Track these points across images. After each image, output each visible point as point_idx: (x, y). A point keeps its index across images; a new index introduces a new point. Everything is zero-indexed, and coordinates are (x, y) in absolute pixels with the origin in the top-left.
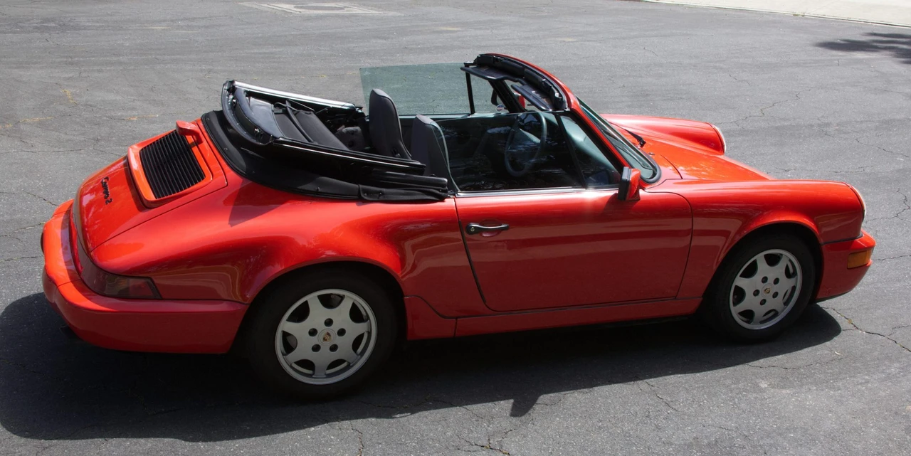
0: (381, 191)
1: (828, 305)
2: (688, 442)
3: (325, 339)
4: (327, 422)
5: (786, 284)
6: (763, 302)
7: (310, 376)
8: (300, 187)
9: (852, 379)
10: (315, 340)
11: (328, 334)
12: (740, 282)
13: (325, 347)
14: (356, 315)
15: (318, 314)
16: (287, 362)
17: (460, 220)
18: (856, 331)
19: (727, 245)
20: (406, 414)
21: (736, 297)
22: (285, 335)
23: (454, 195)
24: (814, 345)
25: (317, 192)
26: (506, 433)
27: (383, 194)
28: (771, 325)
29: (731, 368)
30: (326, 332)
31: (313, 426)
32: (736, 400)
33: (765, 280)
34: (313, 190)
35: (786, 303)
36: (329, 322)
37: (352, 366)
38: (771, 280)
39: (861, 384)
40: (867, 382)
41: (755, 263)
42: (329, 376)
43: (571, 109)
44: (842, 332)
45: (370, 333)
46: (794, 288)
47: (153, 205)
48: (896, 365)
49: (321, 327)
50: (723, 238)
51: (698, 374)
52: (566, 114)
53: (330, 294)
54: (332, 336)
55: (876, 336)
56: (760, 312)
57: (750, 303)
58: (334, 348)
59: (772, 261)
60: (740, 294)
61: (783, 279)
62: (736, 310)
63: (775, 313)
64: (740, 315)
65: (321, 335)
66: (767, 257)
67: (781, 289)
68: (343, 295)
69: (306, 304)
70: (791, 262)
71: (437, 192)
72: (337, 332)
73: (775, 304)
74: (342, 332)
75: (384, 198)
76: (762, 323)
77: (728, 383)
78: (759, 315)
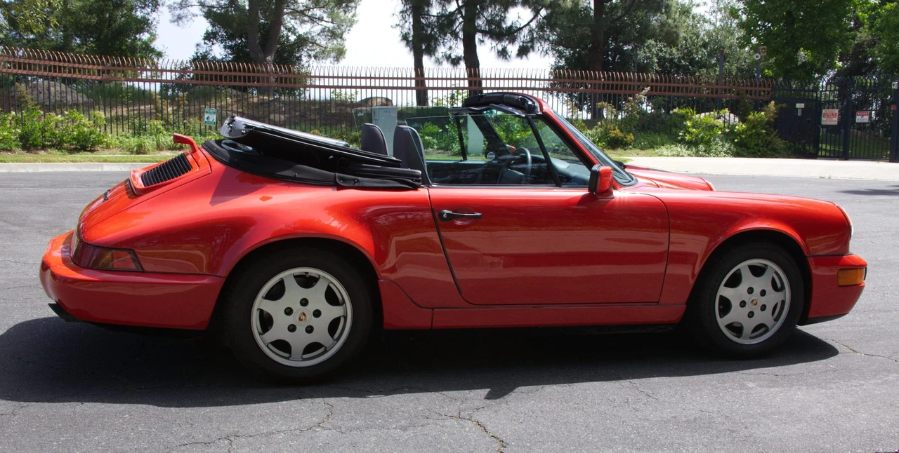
0: (356, 179)
3: (300, 319)
4: (300, 398)
5: (773, 298)
6: (751, 315)
7: (287, 358)
8: (278, 173)
10: (291, 320)
11: (304, 314)
12: (724, 291)
13: (301, 328)
14: (331, 299)
15: (293, 293)
16: (263, 341)
17: (433, 206)
18: (853, 354)
20: (379, 396)
21: (721, 307)
22: (261, 312)
23: (426, 186)
25: (295, 178)
26: (478, 409)
27: (358, 181)
28: (762, 340)
29: (719, 374)
30: (301, 312)
33: (751, 290)
34: (291, 175)
35: (776, 320)
36: (304, 302)
37: (330, 350)
38: (757, 291)
41: (739, 272)
42: (306, 359)
43: (543, 113)
44: (839, 354)
45: (345, 318)
46: (783, 302)
49: (296, 307)
51: (684, 378)
52: (539, 117)
53: (307, 273)
54: (308, 317)
55: (874, 357)
56: (748, 325)
57: (736, 315)
58: (310, 330)
59: (757, 271)
60: (726, 304)
61: (770, 291)
62: (723, 322)
63: (765, 329)
64: (728, 328)
65: (296, 315)
66: (751, 267)
67: (770, 301)
68: (319, 276)
69: (282, 282)
70: (776, 274)
71: (412, 182)
72: (312, 312)
73: (763, 318)
74: (317, 314)
75: (359, 184)
76: (752, 337)
77: (714, 383)
78: (748, 330)
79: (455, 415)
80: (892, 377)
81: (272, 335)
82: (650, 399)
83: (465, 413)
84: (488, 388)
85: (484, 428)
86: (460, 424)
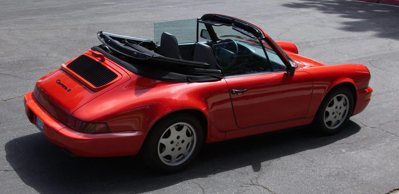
0: (196, 77)
1: (353, 118)
2: (328, 175)
3: (177, 145)
4: (181, 181)
5: (344, 108)
6: (335, 117)
7: (169, 162)
8: (163, 78)
9: (375, 145)
10: (173, 146)
11: (178, 143)
12: (328, 109)
13: (176, 149)
14: (188, 134)
15: (174, 133)
16: (161, 156)
17: (229, 88)
18: (366, 127)
20: (212, 175)
21: (326, 116)
22: (161, 144)
23: (224, 77)
24: (354, 134)
25: (170, 79)
26: (257, 179)
27: (197, 78)
28: (338, 126)
29: (328, 145)
30: (177, 142)
31: (177, 183)
32: (337, 157)
33: (336, 107)
34: (168, 78)
35: (343, 117)
36: (178, 137)
37: (186, 156)
38: (338, 108)
39: (379, 147)
40: (381, 146)
41: (333, 101)
42: (177, 162)
43: (265, 37)
44: (362, 128)
45: (193, 142)
46: (346, 110)
47: (97, 90)
48: (387, 139)
49: (175, 140)
50: (324, 90)
51: (317, 149)
52: (263, 39)
53: (179, 125)
54: (179, 144)
55: (374, 128)
56: (334, 121)
57: (331, 118)
58: (180, 149)
59: (339, 99)
60: (327, 114)
61: (343, 106)
62: (326, 121)
63: (339, 121)
64: (327, 123)
65: (175, 143)
66: (337, 97)
67: (342, 111)
68: (184, 125)
69: (169, 130)
70: (345, 99)
71: (218, 76)
72: (181, 141)
73: (339, 117)
74: (183, 141)
75: (198, 80)
76: (335, 126)
77: (330, 151)
78: (333, 123)
79: (251, 183)
81: (165, 153)
82: (314, 164)
83: (254, 182)
84: (250, 165)
85: (268, 189)
86: (257, 189)
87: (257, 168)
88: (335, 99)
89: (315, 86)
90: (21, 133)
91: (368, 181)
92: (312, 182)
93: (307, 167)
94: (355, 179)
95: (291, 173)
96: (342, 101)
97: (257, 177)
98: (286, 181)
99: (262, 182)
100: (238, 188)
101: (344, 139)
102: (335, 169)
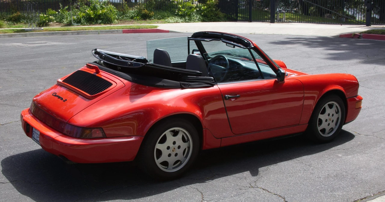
1: (345, 127)
2: (326, 176)
3: (173, 151)
5: (336, 116)
6: (329, 124)
7: (167, 169)
8: (156, 84)
9: (370, 150)
10: (169, 152)
11: (174, 148)
12: (321, 116)
13: (173, 154)
14: (184, 140)
15: (170, 139)
16: (158, 162)
17: (221, 95)
18: (360, 135)
19: (315, 102)
20: (210, 181)
21: (319, 123)
22: (158, 150)
23: (216, 84)
25: (164, 86)
26: (255, 182)
27: (190, 85)
28: (334, 133)
29: (324, 151)
30: (173, 147)
32: (334, 161)
33: (329, 115)
34: (162, 85)
35: (336, 124)
36: (174, 143)
37: (183, 163)
38: (331, 115)
39: (374, 151)
40: (376, 150)
41: (325, 108)
42: (174, 168)
43: (254, 46)
44: (355, 136)
45: (189, 148)
46: (338, 118)
47: (92, 98)
48: (382, 144)
49: (171, 145)
52: (252, 48)
53: (175, 130)
54: (176, 149)
55: (368, 136)
56: (328, 129)
57: (324, 125)
58: (176, 155)
59: (331, 106)
60: (321, 121)
61: (335, 114)
62: (320, 128)
63: (332, 129)
64: (321, 131)
65: (171, 149)
66: (329, 105)
67: (335, 118)
68: (179, 130)
69: (165, 135)
70: (337, 107)
71: (210, 83)
72: (177, 147)
73: (332, 125)
74: (179, 147)
75: (191, 86)
76: (328, 133)
77: (326, 156)
78: (327, 131)
79: (250, 186)
80: (383, 145)
81: (161, 159)
82: (312, 168)
83: (253, 185)
84: (248, 171)
85: (268, 191)
86: (257, 190)
87: (255, 173)
88: (326, 106)
89: (306, 95)
90: (17, 151)
91: (368, 180)
92: (312, 183)
93: (305, 170)
94: (354, 179)
95: (290, 176)
96: (334, 109)
97: (255, 181)
98: (285, 183)
99: (260, 185)
100: (237, 191)
101: (339, 146)
102: (334, 171)
